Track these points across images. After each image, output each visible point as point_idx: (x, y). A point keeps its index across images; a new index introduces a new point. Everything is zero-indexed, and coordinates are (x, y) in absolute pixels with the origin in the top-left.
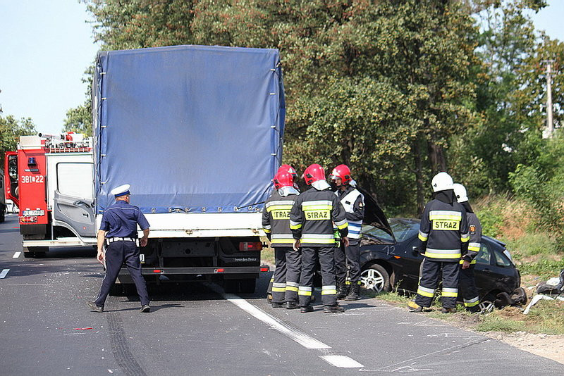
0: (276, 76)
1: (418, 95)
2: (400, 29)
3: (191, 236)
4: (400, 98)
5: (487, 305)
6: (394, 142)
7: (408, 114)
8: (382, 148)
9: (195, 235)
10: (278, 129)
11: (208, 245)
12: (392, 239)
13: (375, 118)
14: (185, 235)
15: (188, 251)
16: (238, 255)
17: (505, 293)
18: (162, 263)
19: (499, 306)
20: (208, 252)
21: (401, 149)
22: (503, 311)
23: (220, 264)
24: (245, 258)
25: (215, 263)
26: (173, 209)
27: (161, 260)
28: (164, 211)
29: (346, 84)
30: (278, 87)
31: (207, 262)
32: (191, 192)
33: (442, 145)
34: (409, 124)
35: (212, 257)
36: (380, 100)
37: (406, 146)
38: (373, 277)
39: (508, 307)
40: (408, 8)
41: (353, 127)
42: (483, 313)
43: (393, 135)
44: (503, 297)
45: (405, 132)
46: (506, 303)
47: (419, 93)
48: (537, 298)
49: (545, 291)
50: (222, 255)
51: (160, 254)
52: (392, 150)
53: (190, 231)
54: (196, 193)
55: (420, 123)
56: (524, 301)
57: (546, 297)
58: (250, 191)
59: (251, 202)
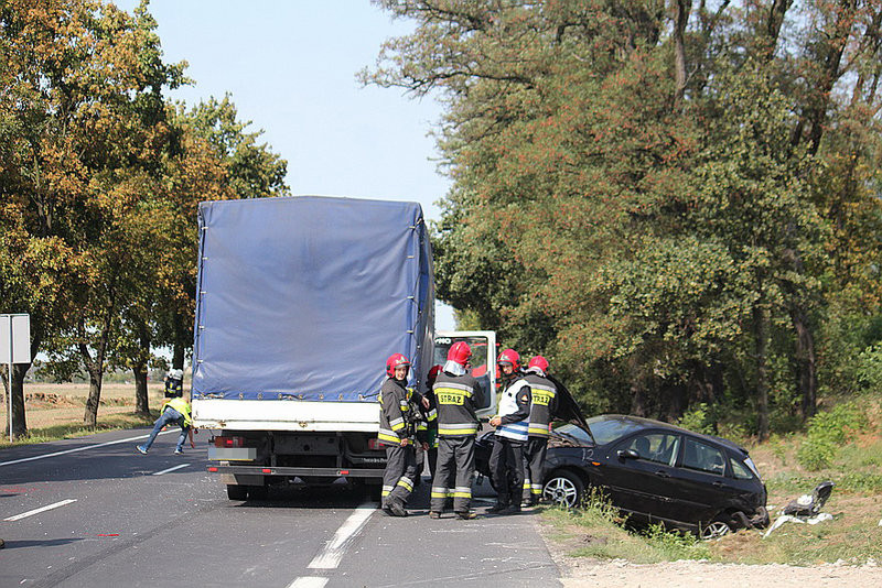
0: (416, 236)
1: (756, 261)
2: (735, 176)
3: (305, 429)
4: (728, 264)
5: (719, 527)
6: (720, 320)
7: (742, 284)
8: (704, 329)
9: (310, 428)
10: (417, 300)
11: (331, 441)
12: (591, 441)
13: (694, 288)
14: (298, 428)
15: (307, 448)
16: (369, 454)
17: (741, 513)
18: (274, 461)
19: (734, 529)
20: (333, 449)
21: (728, 330)
22: (736, 535)
23: (346, 465)
24: (377, 458)
25: (339, 463)
26: (283, 396)
27: (273, 457)
28: (273, 397)
29: (668, 244)
30: (418, 248)
31: (329, 461)
33: (784, 325)
34: (740, 297)
35: (336, 456)
36: (704, 266)
37: (735, 326)
38: (562, 487)
39: (743, 531)
40: (744, 151)
41: (669, 298)
42: (713, 537)
43: (720, 312)
44: (738, 518)
45: (735, 308)
46: (741, 525)
47: (757, 258)
48: (783, 519)
49: (791, 512)
50: (349, 454)
51: (273, 449)
52: (717, 331)
53: (305, 423)
55: (757, 296)
56: (765, 524)
57: (796, 520)
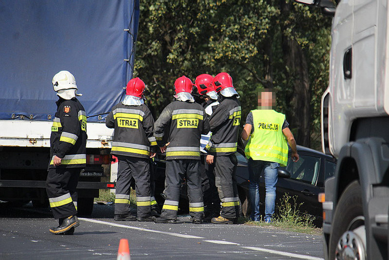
9: (39, 144)
10: (132, 32)
15: (28, 163)
24: (90, 172)
26: (16, 115)
28: (7, 117)
32: (37, 98)
53: (34, 140)
54: (41, 98)
58: (100, 99)
59: (101, 111)
